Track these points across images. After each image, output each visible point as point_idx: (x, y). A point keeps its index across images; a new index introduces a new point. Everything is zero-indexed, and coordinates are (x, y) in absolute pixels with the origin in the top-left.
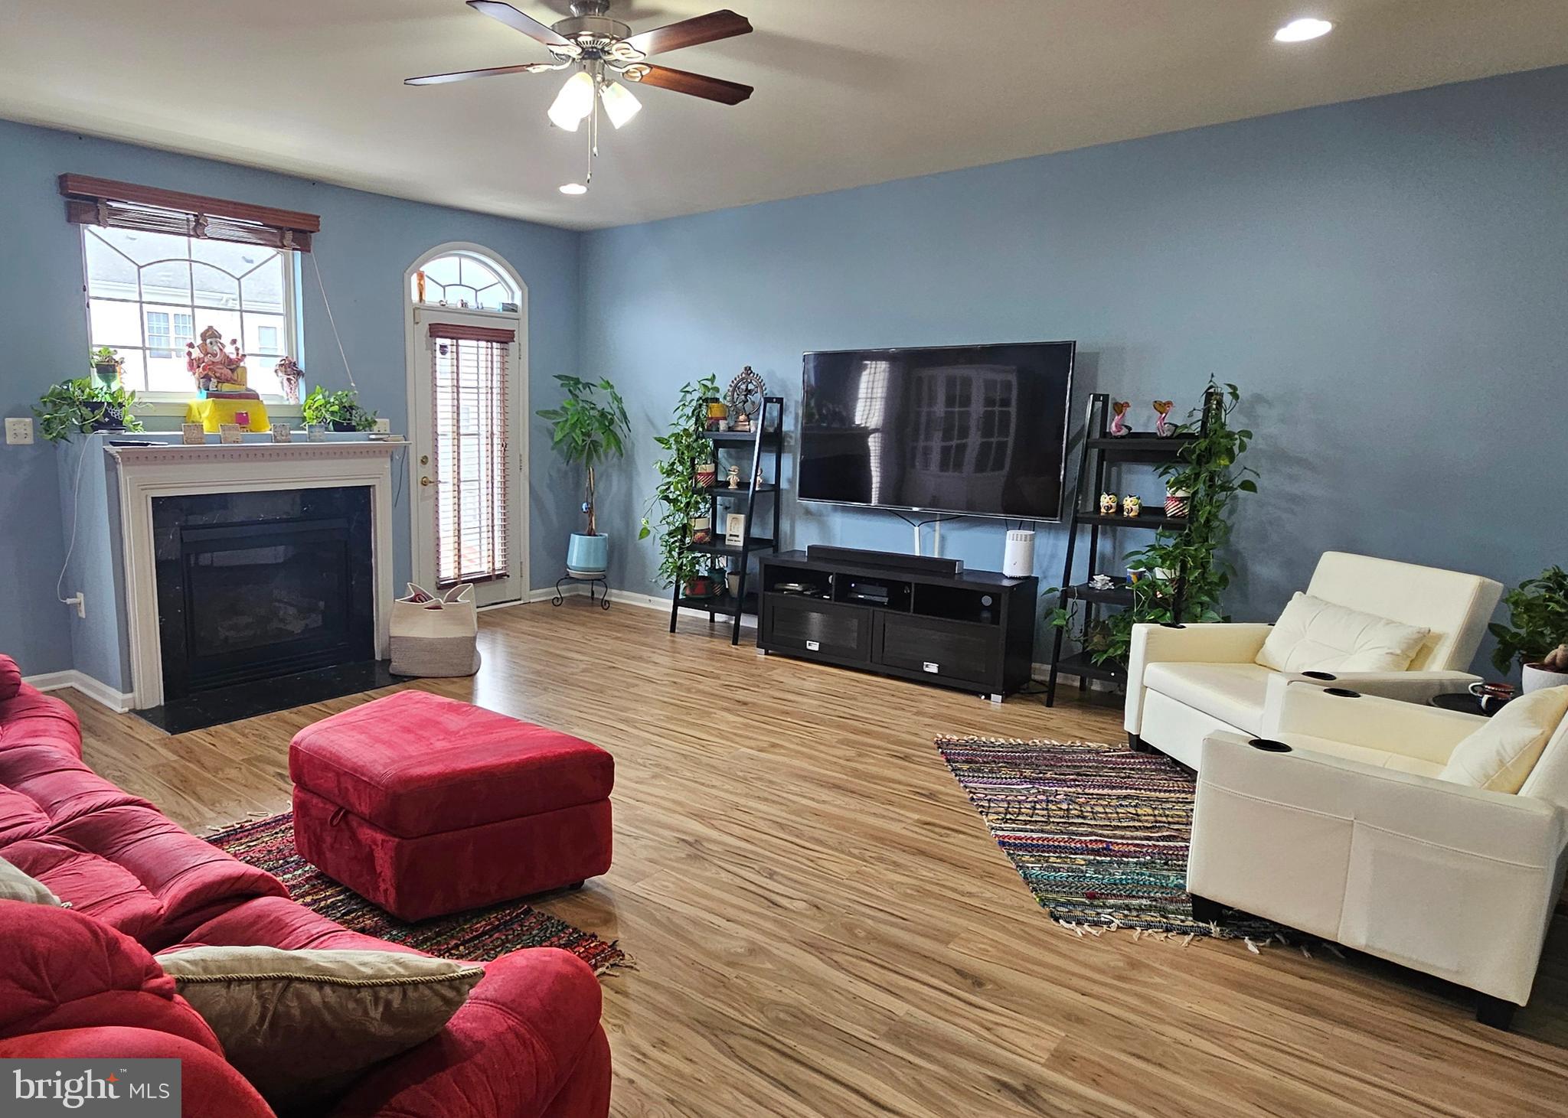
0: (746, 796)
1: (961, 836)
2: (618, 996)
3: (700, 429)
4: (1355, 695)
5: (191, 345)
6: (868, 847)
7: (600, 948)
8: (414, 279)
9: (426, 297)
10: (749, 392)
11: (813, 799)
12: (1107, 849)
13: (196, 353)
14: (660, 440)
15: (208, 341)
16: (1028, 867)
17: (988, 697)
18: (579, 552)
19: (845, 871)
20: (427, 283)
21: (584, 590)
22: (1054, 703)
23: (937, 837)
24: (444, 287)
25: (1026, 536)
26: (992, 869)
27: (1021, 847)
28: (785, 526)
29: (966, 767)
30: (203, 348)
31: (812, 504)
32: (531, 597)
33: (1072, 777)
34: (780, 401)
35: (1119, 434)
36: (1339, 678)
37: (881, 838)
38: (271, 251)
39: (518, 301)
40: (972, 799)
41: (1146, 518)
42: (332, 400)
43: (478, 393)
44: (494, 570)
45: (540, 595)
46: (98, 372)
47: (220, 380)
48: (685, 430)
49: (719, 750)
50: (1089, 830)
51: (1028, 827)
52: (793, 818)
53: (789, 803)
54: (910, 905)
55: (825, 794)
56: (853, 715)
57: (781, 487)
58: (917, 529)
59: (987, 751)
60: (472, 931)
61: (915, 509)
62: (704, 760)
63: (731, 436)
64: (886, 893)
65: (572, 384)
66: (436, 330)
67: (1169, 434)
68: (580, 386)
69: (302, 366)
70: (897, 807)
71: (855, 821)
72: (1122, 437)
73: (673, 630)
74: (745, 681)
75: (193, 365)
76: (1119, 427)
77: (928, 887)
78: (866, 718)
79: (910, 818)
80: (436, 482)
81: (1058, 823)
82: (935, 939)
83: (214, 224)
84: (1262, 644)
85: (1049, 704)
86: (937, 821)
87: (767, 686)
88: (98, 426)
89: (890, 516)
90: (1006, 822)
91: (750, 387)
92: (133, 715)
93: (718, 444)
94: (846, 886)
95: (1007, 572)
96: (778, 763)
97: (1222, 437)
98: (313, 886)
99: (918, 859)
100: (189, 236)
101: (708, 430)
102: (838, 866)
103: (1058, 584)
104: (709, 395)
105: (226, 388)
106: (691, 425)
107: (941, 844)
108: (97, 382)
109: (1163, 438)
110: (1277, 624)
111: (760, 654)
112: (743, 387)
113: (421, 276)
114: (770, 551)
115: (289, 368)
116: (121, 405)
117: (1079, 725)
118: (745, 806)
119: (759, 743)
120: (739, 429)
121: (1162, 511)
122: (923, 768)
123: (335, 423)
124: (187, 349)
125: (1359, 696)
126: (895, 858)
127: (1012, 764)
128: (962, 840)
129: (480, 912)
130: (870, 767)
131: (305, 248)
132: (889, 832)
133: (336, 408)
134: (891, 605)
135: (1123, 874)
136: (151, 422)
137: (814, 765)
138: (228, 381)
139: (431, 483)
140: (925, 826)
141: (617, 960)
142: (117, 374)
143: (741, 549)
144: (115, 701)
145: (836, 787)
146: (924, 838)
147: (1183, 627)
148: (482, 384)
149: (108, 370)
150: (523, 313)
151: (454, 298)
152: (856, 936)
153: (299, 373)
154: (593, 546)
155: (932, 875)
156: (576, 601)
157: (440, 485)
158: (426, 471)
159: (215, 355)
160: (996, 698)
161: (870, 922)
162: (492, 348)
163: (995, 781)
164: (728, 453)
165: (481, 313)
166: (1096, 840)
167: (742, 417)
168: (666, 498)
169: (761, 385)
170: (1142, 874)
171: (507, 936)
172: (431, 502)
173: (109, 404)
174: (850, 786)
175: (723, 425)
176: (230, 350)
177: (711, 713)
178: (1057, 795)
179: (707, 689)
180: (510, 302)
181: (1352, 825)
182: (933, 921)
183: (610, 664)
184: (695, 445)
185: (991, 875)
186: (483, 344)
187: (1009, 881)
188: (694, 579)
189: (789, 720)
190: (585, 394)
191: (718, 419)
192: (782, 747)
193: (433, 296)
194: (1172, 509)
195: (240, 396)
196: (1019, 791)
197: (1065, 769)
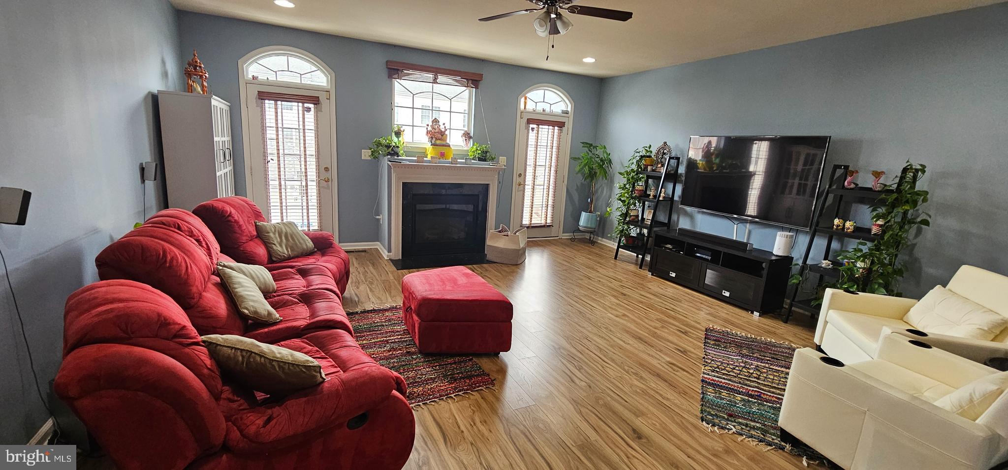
0: (595, 334)
1: (685, 373)
2: (482, 400)
3: (640, 170)
4: (929, 347)
5: (428, 125)
6: (633, 367)
7: (488, 380)
8: (523, 100)
9: (527, 107)
10: (664, 154)
11: (624, 342)
12: (759, 396)
13: (430, 128)
14: (620, 173)
15: (434, 124)
16: (707, 394)
17: (752, 313)
18: (584, 219)
19: (614, 374)
20: (528, 101)
21: (587, 236)
22: (788, 322)
23: (672, 371)
24: (536, 103)
25: (787, 235)
26: (687, 390)
27: (709, 384)
28: (674, 217)
29: (712, 342)
30: (432, 126)
31: (688, 209)
32: (563, 236)
33: (768, 358)
34: (678, 159)
35: (849, 187)
36: (930, 336)
37: (642, 365)
38: (465, 88)
39: (569, 109)
40: (704, 358)
41: (857, 234)
42: (479, 149)
43: (547, 148)
44: (546, 223)
45: (567, 236)
46: (395, 134)
47: (437, 139)
48: (632, 169)
49: (598, 313)
50: (757, 385)
51: (724, 376)
52: (609, 348)
53: (612, 341)
54: (634, 397)
55: (632, 341)
56: (674, 309)
57: (674, 199)
58: (736, 226)
59: (730, 338)
60: (446, 361)
61: (736, 216)
62: (588, 315)
63: (654, 174)
64: (626, 389)
65: (590, 146)
66: (529, 121)
67: (879, 189)
68: (592, 147)
69: (472, 135)
70: (663, 354)
71: (637, 355)
72: (851, 189)
73: (616, 258)
74: (632, 285)
75: (428, 132)
76: (849, 183)
77: (649, 391)
78: (679, 311)
79: (664, 359)
80: (524, 185)
81: (741, 378)
82: (634, 414)
83: (441, 78)
84: (909, 310)
85: (786, 322)
86: (678, 364)
87: (641, 289)
88: (389, 154)
89: (722, 218)
90: (713, 372)
91: (665, 151)
92: (389, 261)
93: (648, 177)
94: (612, 382)
95: (775, 252)
96: (619, 322)
97: (908, 194)
98: (405, 333)
99: (654, 378)
100: (433, 83)
101: (644, 170)
102: (613, 371)
103: (800, 262)
104: (648, 154)
105: (438, 142)
106: (634, 167)
107: (672, 375)
108: (395, 139)
109: (876, 191)
110: (920, 301)
111: (649, 274)
112: (662, 151)
113: (526, 98)
114: (666, 228)
115: (467, 136)
116: (398, 147)
117: (795, 335)
118: (591, 338)
119: (617, 313)
120: (657, 171)
121: (869, 230)
122: (691, 339)
123: (479, 158)
124: (426, 127)
125: (931, 348)
126: (644, 375)
127: (739, 346)
128: (683, 375)
129: (452, 355)
130: (663, 333)
131: (477, 88)
132: (649, 363)
133: (480, 152)
134: (712, 261)
135: (758, 409)
136: (408, 154)
137: (636, 327)
138: (439, 140)
139: (522, 185)
140: (669, 365)
141: (491, 386)
142: (401, 135)
143: (649, 226)
144: (385, 254)
145: (640, 339)
146: (665, 370)
147: (858, 294)
148: (549, 144)
149: (398, 134)
150: (571, 115)
151: (540, 108)
152: (598, 403)
153: (470, 137)
154: (590, 217)
155: (655, 386)
156: (583, 241)
157: (526, 186)
158: (520, 180)
159: (435, 129)
160: (756, 314)
161: (609, 399)
162: (554, 129)
163: (723, 352)
164: (654, 182)
165: (552, 114)
166: (756, 391)
167: (659, 165)
168: (620, 200)
169: (670, 151)
170: (768, 412)
171: (457, 366)
172: (522, 192)
173: (394, 146)
174: (647, 340)
175: (649, 168)
176: (442, 128)
177: (606, 296)
178: (752, 365)
179: (613, 286)
180: (566, 110)
181: (865, 413)
182: (639, 405)
183: (577, 268)
184: (635, 177)
185: (685, 393)
186: (551, 127)
187: (692, 398)
188: (629, 237)
189: (640, 305)
190: (594, 151)
191: (648, 165)
192: (628, 316)
193: (530, 106)
194: (875, 230)
195: (443, 145)
196: (733, 359)
197: (768, 354)
